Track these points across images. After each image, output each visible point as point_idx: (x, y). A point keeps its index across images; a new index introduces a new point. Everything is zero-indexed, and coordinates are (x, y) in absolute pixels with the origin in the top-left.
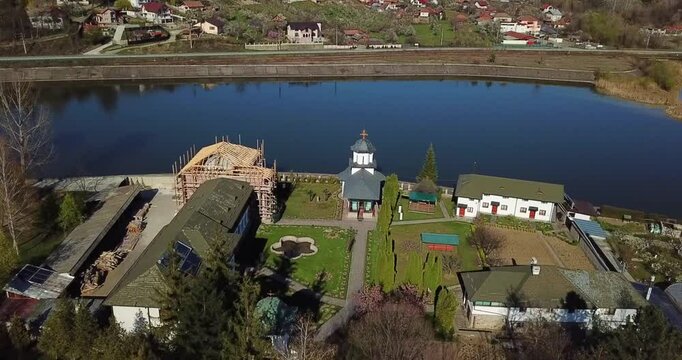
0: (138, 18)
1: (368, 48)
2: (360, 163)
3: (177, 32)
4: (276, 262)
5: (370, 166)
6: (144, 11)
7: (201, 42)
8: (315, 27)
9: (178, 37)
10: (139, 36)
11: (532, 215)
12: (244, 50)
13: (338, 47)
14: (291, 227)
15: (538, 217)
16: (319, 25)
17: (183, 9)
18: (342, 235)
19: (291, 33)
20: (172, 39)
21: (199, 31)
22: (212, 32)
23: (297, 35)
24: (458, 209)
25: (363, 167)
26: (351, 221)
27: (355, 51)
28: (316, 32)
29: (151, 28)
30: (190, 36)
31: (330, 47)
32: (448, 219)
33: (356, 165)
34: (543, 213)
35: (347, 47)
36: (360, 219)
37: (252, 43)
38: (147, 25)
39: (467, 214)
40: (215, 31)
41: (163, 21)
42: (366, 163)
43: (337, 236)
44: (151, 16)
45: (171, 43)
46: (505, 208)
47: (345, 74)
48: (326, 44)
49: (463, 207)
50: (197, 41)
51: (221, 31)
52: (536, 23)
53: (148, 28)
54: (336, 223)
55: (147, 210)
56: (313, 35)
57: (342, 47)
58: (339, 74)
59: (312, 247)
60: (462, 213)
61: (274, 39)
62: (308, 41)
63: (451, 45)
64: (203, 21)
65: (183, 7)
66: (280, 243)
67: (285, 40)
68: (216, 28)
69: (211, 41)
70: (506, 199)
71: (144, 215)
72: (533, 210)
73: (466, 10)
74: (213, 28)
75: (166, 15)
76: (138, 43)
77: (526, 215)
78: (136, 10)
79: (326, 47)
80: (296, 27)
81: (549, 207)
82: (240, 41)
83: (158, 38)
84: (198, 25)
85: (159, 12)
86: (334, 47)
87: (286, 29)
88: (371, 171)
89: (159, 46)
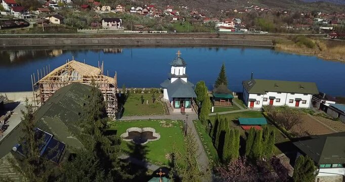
0: (8, 15)
1: (149, 32)
2: (177, 74)
3: (34, 23)
4: (130, 147)
5: (184, 76)
6: (12, 11)
7: (49, 28)
8: (118, 21)
9: (35, 25)
10: (9, 24)
11: (297, 105)
12: (77, 32)
13: (132, 32)
14: (133, 122)
15: (301, 105)
16: (121, 20)
17: (37, 12)
18: (174, 124)
19: (104, 24)
20: (31, 26)
21: (48, 22)
22: (56, 23)
23: (108, 25)
24: (249, 103)
25: (179, 77)
26: (176, 115)
27: (143, 33)
28: (119, 23)
29: (17, 20)
30: (42, 25)
31: (128, 31)
32: (243, 110)
33: (174, 76)
34: (305, 102)
35: (137, 32)
36: (183, 113)
37: (82, 29)
38: (14, 19)
39: (256, 106)
40: (59, 22)
41: (25, 17)
42: (181, 74)
43: (171, 125)
44: (17, 15)
45: (30, 29)
46: (279, 100)
47: (140, 44)
48: (125, 30)
49: (253, 101)
50: (47, 27)
51: (62, 22)
52: (232, 22)
53: (15, 20)
54: (166, 117)
55: (9, 116)
56: (118, 25)
57: (135, 32)
58: (136, 43)
59: (155, 135)
60: (252, 105)
61: (95, 27)
62: (115, 28)
63: (193, 32)
64: (50, 16)
65: (37, 11)
66: (127, 133)
67: (101, 28)
68: (59, 20)
69: (56, 27)
70: (279, 95)
71: (6, 120)
72: (298, 101)
73: (196, 18)
74: (57, 21)
75: (27, 14)
76: (8, 28)
77: (293, 105)
78: (7, 11)
79: (125, 31)
80: (107, 20)
81: (308, 98)
82: (74, 28)
83: (22, 26)
84: (48, 18)
85: (22, 12)
86: (130, 31)
87: (101, 23)
88: (185, 80)
89: (22, 29)
